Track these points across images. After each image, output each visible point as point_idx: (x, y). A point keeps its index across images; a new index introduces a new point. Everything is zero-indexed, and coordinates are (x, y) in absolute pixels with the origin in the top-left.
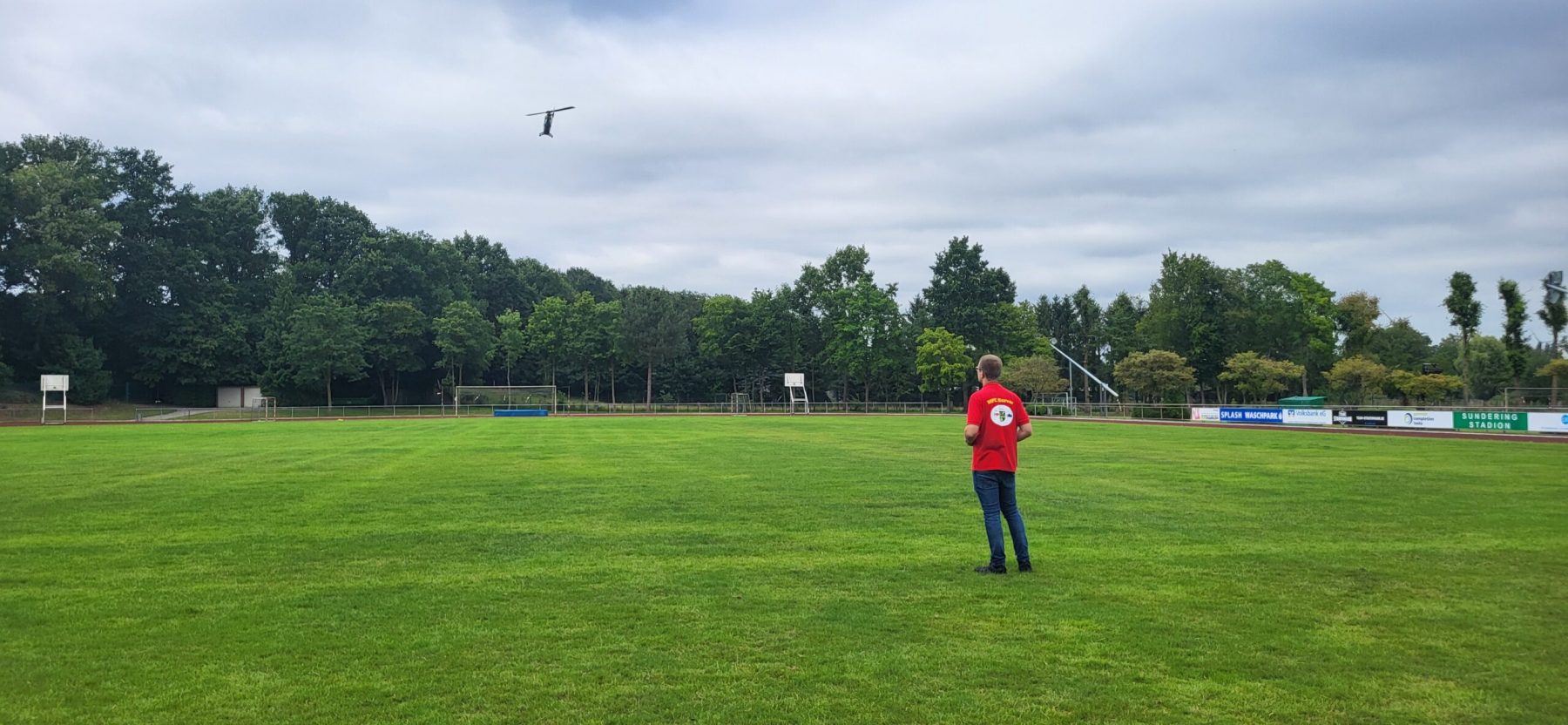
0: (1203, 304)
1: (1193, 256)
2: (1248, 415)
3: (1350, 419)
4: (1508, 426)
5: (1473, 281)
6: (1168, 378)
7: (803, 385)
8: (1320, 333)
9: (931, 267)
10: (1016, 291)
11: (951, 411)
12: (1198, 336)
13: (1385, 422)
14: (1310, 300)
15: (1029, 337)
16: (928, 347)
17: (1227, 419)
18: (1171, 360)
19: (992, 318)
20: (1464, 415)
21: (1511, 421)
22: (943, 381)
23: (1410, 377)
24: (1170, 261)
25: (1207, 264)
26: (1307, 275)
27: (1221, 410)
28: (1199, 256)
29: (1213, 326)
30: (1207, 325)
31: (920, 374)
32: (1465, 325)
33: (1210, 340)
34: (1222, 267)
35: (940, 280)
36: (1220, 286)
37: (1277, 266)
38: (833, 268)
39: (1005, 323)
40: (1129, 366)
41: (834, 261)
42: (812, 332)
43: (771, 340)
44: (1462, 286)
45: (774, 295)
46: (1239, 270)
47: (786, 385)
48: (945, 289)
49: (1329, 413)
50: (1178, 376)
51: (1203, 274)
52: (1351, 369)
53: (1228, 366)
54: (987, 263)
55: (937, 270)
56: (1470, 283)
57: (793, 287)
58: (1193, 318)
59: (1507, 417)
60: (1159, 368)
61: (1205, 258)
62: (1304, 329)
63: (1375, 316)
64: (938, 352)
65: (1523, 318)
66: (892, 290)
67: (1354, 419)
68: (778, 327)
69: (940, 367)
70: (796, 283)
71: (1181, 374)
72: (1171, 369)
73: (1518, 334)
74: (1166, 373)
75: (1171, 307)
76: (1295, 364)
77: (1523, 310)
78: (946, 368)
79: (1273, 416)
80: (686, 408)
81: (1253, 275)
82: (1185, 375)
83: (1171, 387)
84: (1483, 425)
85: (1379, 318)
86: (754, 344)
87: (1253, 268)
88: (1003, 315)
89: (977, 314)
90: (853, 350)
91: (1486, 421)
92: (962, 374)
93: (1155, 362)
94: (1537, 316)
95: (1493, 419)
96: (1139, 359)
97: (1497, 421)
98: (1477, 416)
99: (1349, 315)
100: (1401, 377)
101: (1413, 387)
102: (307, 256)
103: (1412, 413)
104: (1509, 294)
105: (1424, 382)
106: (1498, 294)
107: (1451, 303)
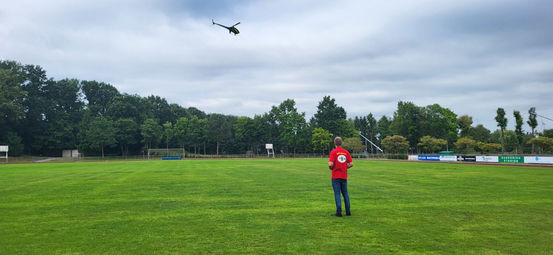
0: (412, 119)
1: (408, 102)
2: (428, 158)
3: (463, 159)
4: (517, 161)
5: (505, 111)
6: (400, 145)
7: (272, 148)
8: (452, 129)
9: (317, 107)
10: (347, 114)
11: (324, 157)
12: (410, 130)
13: (475, 160)
14: (449, 118)
15: (352, 131)
16: (316, 134)
17: (420, 159)
18: (401, 139)
19: (339, 124)
20: (502, 157)
21: (518, 159)
22: (322, 146)
23: (483, 144)
24: (400, 104)
25: (413, 105)
26: (448, 109)
27: (419, 156)
28: (410, 102)
29: (415, 127)
30: (413, 126)
31: (314, 144)
32: (502, 126)
33: (414, 132)
34: (418, 106)
35: (320, 111)
36: (418, 113)
37: (437, 106)
38: (282, 107)
39: (343, 126)
40: (386, 141)
41: (283, 104)
42: (275, 129)
43: (261, 132)
44: (501, 112)
45: (262, 116)
46: (424, 107)
47: (266, 148)
48: (322, 114)
49: (456, 157)
50: (403, 144)
51: (412, 109)
52: (463, 141)
53: (421, 141)
54: (337, 105)
55: (319, 107)
56: (503, 111)
57: (269, 114)
58: (408, 124)
59: (517, 158)
60: (397, 141)
61: (412, 103)
62: (447, 128)
63: (471, 123)
64: (320, 136)
65: (522, 124)
66: (304, 114)
67: (464, 159)
68: (263, 128)
69: (320, 141)
70: (270, 112)
71: (404, 143)
72: (401, 142)
73: (520, 129)
74: (399, 143)
75: (401, 120)
76: (444, 140)
77: (522, 121)
78: (323, 142)
79: (436, 158)
80: (231, 156)
81: (429, 109)
82: (406, 144)
83: (401, 148)
84: (509, 161)
85: (473, 124)
86: (255, 134)
87: (429, 106)
88: (342, 123)
89: (333, 123)
90: (290, 136)
91: (510, 159)
92: (328, 144)
93: (395, 139)
94: (527, 123)
95: (512, 159)
96: (390, 138)
97: (513, 160)
98: (507, 158)
99: (462, 123)
100: (480, 144)
101: (484, 148)
102: (95, 103)
103: (484, 157)
104: (517, 115)
105: (488, 146)
106: (513, 116)
107: (497, 119)
